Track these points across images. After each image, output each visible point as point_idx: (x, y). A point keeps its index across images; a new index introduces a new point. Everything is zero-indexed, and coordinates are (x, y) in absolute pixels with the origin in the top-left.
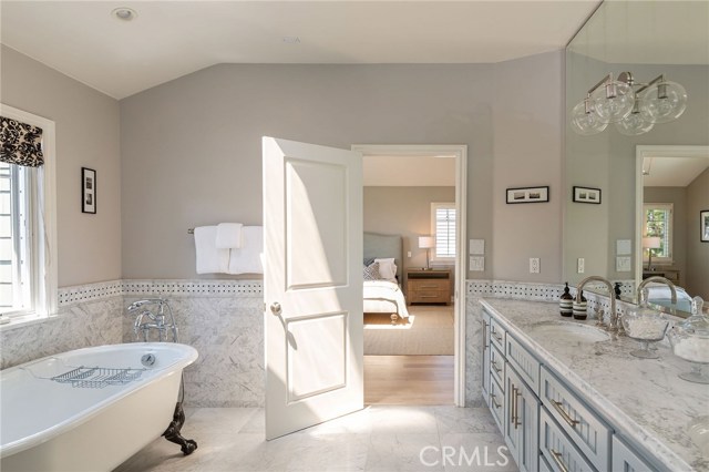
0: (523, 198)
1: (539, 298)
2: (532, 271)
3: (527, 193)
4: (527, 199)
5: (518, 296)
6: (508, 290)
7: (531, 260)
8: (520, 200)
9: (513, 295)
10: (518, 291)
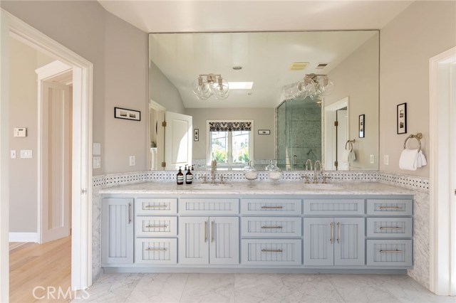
0: (126, 116)
1: (136, 181)
2: (131, 165)
3: (128, 113)
4: (128, 117)
5: (124, 183)
6: (116, 180)
7: (130, 157)
8: (123, 117)
9: (120, 183)
10: (123, 179)
